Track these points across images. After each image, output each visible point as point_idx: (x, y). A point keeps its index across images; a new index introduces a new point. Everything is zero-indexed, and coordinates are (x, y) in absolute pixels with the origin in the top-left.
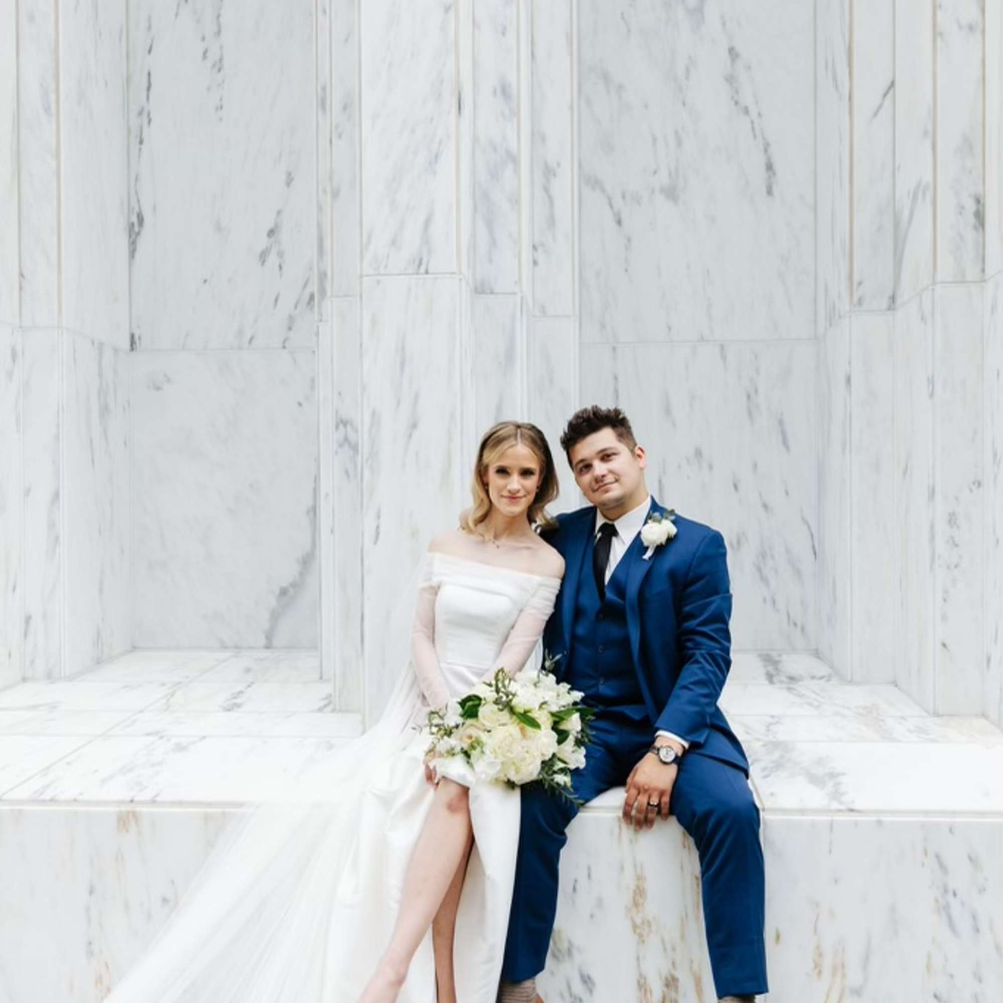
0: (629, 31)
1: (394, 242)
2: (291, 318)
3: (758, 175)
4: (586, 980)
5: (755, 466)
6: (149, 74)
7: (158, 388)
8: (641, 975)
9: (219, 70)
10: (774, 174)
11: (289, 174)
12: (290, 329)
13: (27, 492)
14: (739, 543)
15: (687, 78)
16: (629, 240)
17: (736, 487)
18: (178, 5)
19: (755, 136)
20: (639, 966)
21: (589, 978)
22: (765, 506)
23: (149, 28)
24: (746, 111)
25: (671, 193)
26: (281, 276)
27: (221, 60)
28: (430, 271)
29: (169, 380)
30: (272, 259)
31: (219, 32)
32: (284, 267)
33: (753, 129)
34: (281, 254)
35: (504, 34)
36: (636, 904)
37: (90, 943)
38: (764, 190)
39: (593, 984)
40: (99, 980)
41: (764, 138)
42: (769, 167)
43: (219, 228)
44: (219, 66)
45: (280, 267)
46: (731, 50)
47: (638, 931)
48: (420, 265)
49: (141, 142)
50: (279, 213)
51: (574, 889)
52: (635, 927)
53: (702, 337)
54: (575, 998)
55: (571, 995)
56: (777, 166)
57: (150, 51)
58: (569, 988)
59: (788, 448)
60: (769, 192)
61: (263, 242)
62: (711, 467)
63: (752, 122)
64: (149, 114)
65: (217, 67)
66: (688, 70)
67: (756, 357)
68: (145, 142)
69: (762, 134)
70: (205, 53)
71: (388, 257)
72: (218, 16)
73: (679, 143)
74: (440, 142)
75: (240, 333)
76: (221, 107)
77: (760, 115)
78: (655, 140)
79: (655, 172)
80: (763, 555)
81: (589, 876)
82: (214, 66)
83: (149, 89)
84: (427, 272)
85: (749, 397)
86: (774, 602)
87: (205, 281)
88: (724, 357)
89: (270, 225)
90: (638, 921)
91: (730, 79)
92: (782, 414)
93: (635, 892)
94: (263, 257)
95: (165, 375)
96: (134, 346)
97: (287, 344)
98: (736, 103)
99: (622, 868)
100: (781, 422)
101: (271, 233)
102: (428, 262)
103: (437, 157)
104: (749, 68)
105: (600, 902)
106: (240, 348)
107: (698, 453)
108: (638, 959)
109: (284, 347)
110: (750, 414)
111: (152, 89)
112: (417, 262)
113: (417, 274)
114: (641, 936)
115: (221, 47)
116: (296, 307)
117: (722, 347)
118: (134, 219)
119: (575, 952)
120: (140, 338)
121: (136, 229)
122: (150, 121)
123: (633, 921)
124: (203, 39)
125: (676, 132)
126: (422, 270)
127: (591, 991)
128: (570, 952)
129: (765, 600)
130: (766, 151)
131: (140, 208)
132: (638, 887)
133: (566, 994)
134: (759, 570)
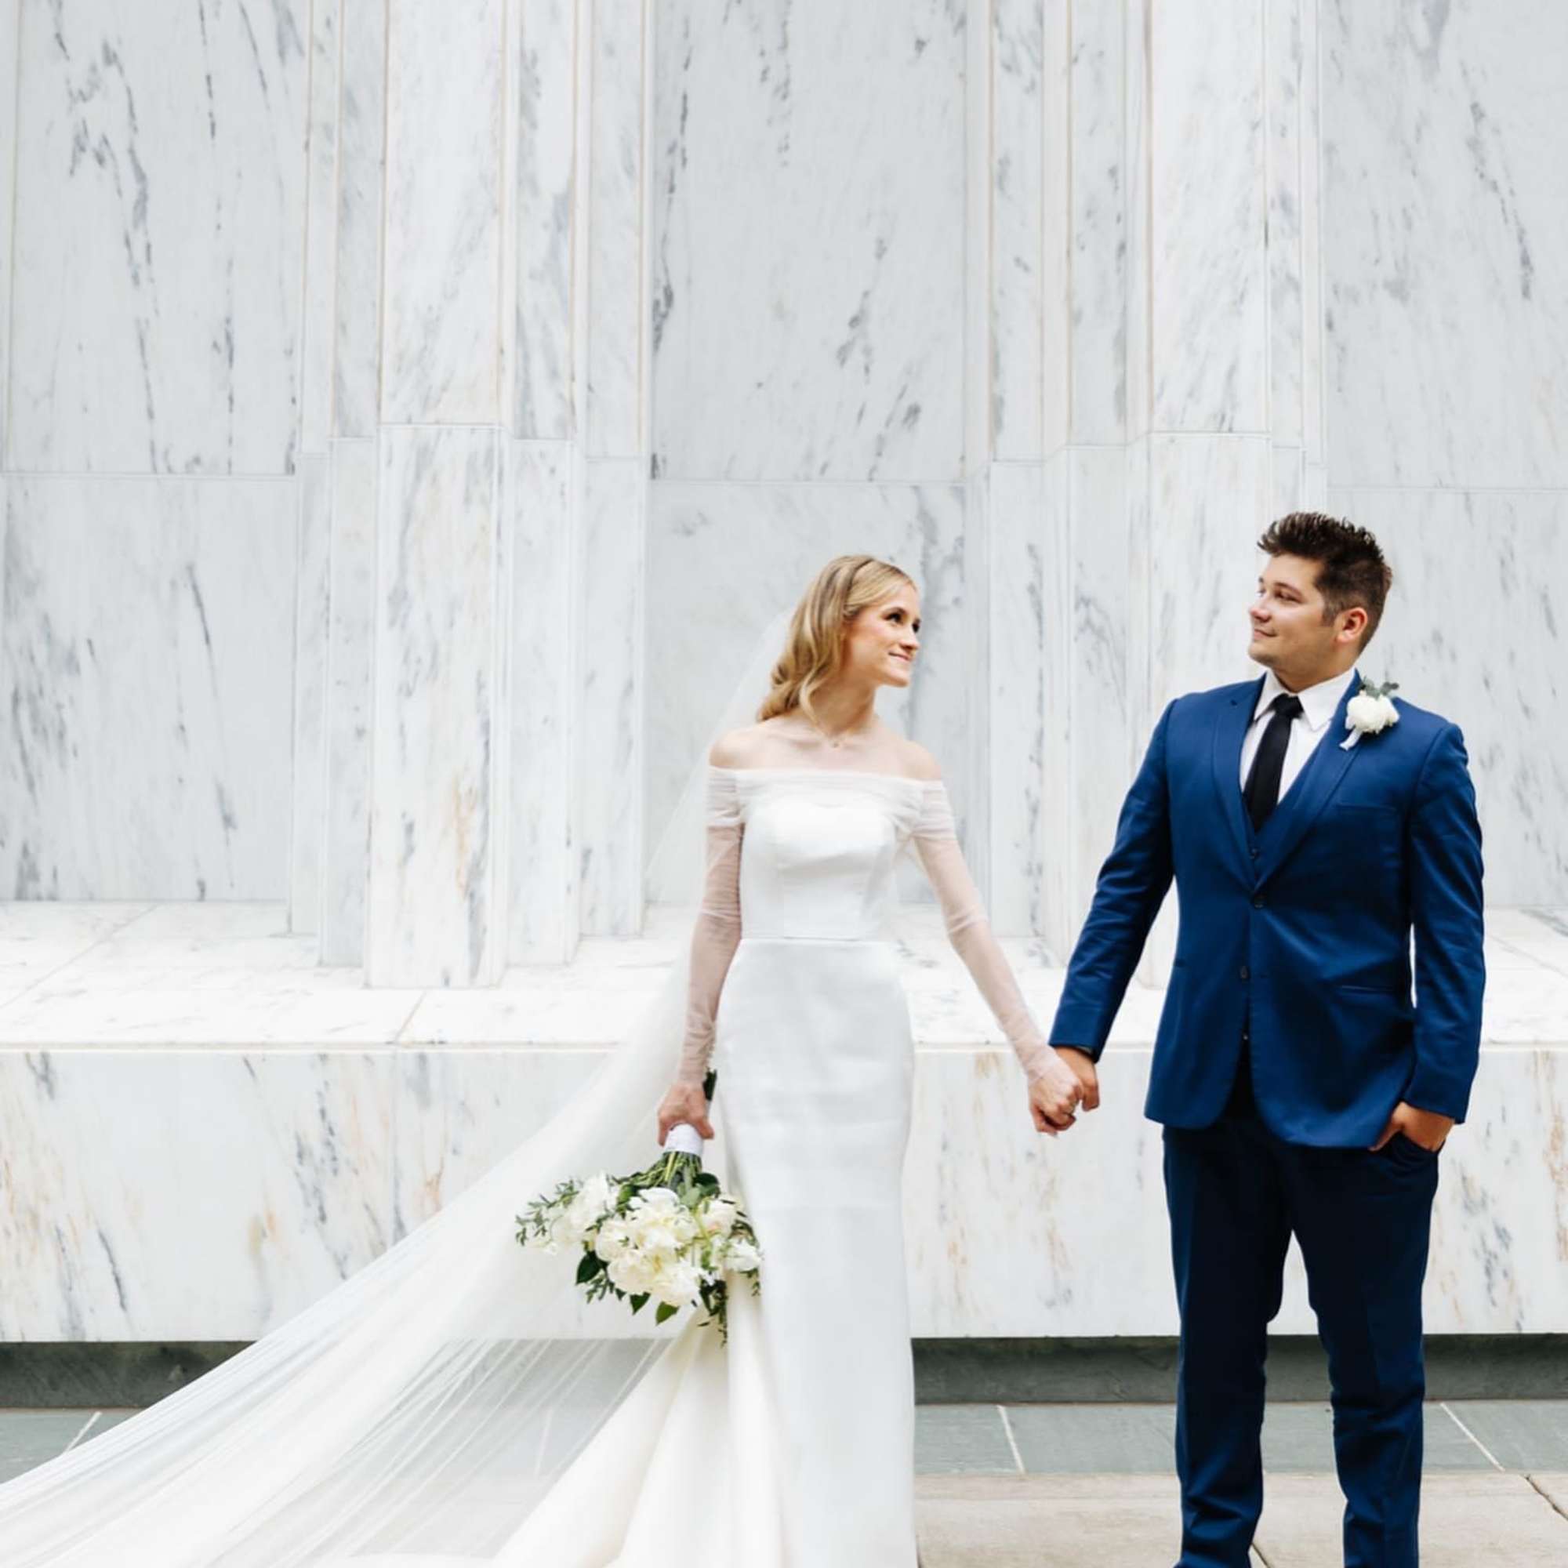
0: (1342, 74)
1: (1190, 395)
2: (881, 440)
3: (1512, 273)
4: (1502, 1234)
5: (1512, 656)
6: (685, 98)
7: (689, 532)
8: (1560, 1226)
9: (785, 97)
10: (1532, 269)
11: (880, 242)
12: (879, 454)
13: (590, 679)
14: (1492, 759)
15: (1418, 140)
16: (1343, 349)
17: (1487, 683)
18: (728, 6)
19: (1506, 221)
20: (1558, 1216)
21: (1504, 1231)
22: (1526, 710)
23: (686, 35)
24: (1495, 187)
25: (1398, 290)
26: (867, 382)
27: (787, 83)
28: (1234, 430)
29: (704, 520)
30: (856, 358)
31: (784, 46)
32: (872, 368)
33: (1503, 210)
34: (867, 351)
35: (1283, 135)
36: (1554, 1148)
37: (942, 1207)
38: (1519, 293)
39: (1510, 1238)
40: (953, 1250)
41: (1518, 223)
42: (1525, 261)
43: (780, 312)
44: (783, 91)
45: (867, 370)
46: (1475, 107)
47: (1557, 1177)
48: (1222, 422)
49: (672, 190)
50: (866, 294)
51: (1488, 1133)
52: (1553, 1173)
53: (1441, 483)
54: (1490, 1254)
55: (1485, 1251)
56: (1535, 261)
57: (686, 66)
58: (1484, 1243)
59: (1554, 634)
60: (1526, 293)
61: (843, 334)
62: (1453, 657)
63: (1503, 202)
64: (684, 151)
65: (780, 94)
66: (1419, 130)
67: (1511, 510)
68: (678, 189)
69: (1516, 217)
70: (765, 72)
71: (1184, 410)
72: (785, 24)
73: (1409, 225)
74: (1246, 280)
75: (809, 457)
76: (787, 147)
77: (1512, 192)
78: (1376, 218)
79: (1377, 261)
80: (1524, 776)
81: (1504, 1118)
82: (777, 90)
83: (684, 117)
84: (1230, 430)
85: (1503, 563)
86: (1539, 840)
87: (760, 385)
88: (1469, 508)
89: (852, 311)
90: (1557, 1167)
91: (1474, 144)
92: (1546, 587)
93: (1553, 1135)
94: (843, 354)
95: (700, 514)
96: (656, 472)
97: (875, 475)
98: (1482, 176)
99: (1539, 1109)
100: (1545, 598)
101: (854, 322)
102: (1232, 418)
103: (1242, 296)
104: (1497, 131)
105: (1516, 1147)
106: (808, 479)
107: (1437, 638)
108: (1557, 1208)
109: (871, 480)
110: (1505, 586)
111: (689, 117)
112: (1219, 417)
113: (1219, 432)
114: (1559, 1182)
115: (788, 67)
116: (887, 424)
117: (1467, 495)
118: (661, 296)
119: (1489, 1202)
120: (664, 461)
121: (662, 308)
122: (684, 161)
123: (1551, 1167)
124: (762, 54)
125: (1404, 211)
126: (1226, 427)
127: (1507, 1246)
128: (1484, 1204)
129: (1527, 837)
130: (1521, 240)
131: (668, 280)
132: (1556, 1129)
133: (1481, 1252)
134: (1520, 797)
